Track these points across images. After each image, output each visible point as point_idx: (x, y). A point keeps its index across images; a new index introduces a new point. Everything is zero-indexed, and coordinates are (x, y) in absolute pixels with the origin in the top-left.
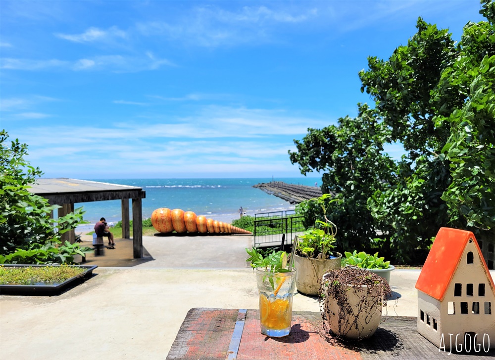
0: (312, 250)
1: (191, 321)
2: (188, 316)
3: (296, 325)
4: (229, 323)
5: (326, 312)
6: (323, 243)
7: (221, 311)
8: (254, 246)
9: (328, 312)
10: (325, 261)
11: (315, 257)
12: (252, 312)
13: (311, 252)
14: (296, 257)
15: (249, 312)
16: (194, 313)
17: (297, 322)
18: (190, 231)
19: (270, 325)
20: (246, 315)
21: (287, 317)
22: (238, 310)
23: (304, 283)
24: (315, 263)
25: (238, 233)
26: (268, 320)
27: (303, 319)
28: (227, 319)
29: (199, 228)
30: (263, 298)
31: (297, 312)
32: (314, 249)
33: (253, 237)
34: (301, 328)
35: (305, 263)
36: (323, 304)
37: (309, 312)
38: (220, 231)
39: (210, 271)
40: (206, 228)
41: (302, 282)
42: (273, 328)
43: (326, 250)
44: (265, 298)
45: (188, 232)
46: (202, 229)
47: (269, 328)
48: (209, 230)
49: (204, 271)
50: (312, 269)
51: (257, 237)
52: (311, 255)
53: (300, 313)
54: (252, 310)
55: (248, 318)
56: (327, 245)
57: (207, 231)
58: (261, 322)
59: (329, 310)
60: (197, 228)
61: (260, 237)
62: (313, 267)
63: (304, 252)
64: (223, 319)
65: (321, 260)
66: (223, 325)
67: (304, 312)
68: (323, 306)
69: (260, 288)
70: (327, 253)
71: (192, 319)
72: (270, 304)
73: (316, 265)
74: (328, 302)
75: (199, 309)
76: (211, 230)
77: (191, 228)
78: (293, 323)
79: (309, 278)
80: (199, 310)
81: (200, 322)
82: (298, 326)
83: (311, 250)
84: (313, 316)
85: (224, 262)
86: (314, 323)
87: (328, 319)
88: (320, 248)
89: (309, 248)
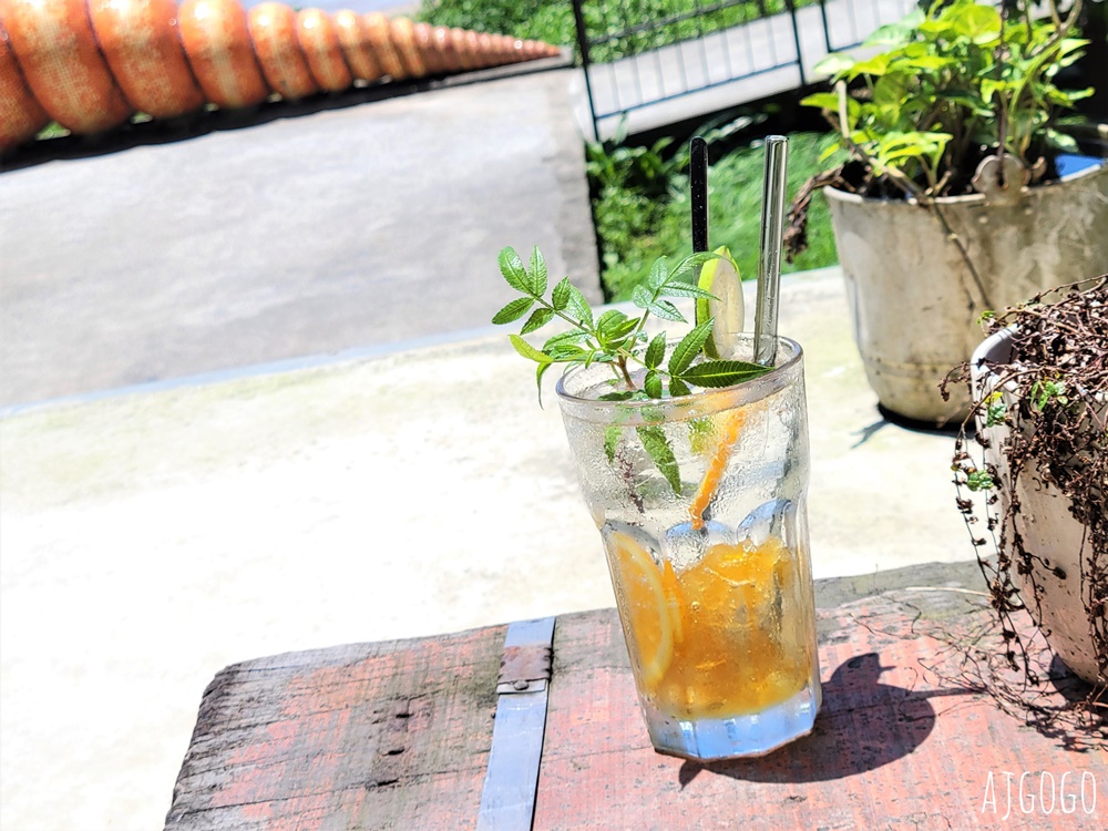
0: (932, 143)
1: (230, 745)
2: (208, 720)
3: (854, 663)
4: (454, 720)
5: (1013, 571)
6: (999, 86)
7: (398, 658)
8: (589, 134)
9: (1026, 570)
10: (1024, 203)
11: (956, 188)
12: (586, 628)
13: (927, 157)
14: (841, 203)
15: (566, 631)
16: (239, 693)
17: (858, 646)
18: (153, 107)
19: (694, 697)
20: (551, 655)
21: (788, 635)
22: (500, 631)
23: (915, 361)
24: (966, 224)
25: (474, 69)
26: (675, 671)
27: (895, 617)
28: (439, 699)
29: (207, 77)
30: (625, 555)
31: (853, 580)
32: (944, 138)
33: (576, 77)
34: (886, 679)
35: (902, 234)
36: (991, 524)
37: (929, 567)
38: (352, 73)
39: (319, 375)
40: (251, 71)
41: (896, 355)
42: (713, 708)
43: (1021, 129)
44: (638, 551)
45: (140, 118)
46: (229, 84)
47: (688, 713)
48: (275, 80)
49: (283, 384)
50: (953, 265)
51: (599, 74)
52: (932, 175)
53: (875, 586)
54: (582, 616)
55: (563, 670)
56: (1026, 94)
57: (269, 88)
58: (641, 686)
59: (1028, 557)
60: (196, 82)
61: (623, 69)
62: (952, 254)
63: (883, 166)
64: (416, 706)
65: (1001, 201)
66: (418, 739)
67: (899, 573)
68: (993, 539)
69: (596, 499)
70: (1038, 148)
71: (234, 736)
72: (673, 581)
73: (972, 232)
74: (1016, 508)
75: (266, 667)
76: (291, 80)
77: (154, 88)
78: (831, 659)
79: (939, 322)
80: (265, 672)
81: (284, 746)
82: (865, 666)
83: (930, 149)
84: (951, 587)
85: (414, 272)
86: (958, 631)
87: (1032, 604)
88: (982, 119)
89: (913, 136)
